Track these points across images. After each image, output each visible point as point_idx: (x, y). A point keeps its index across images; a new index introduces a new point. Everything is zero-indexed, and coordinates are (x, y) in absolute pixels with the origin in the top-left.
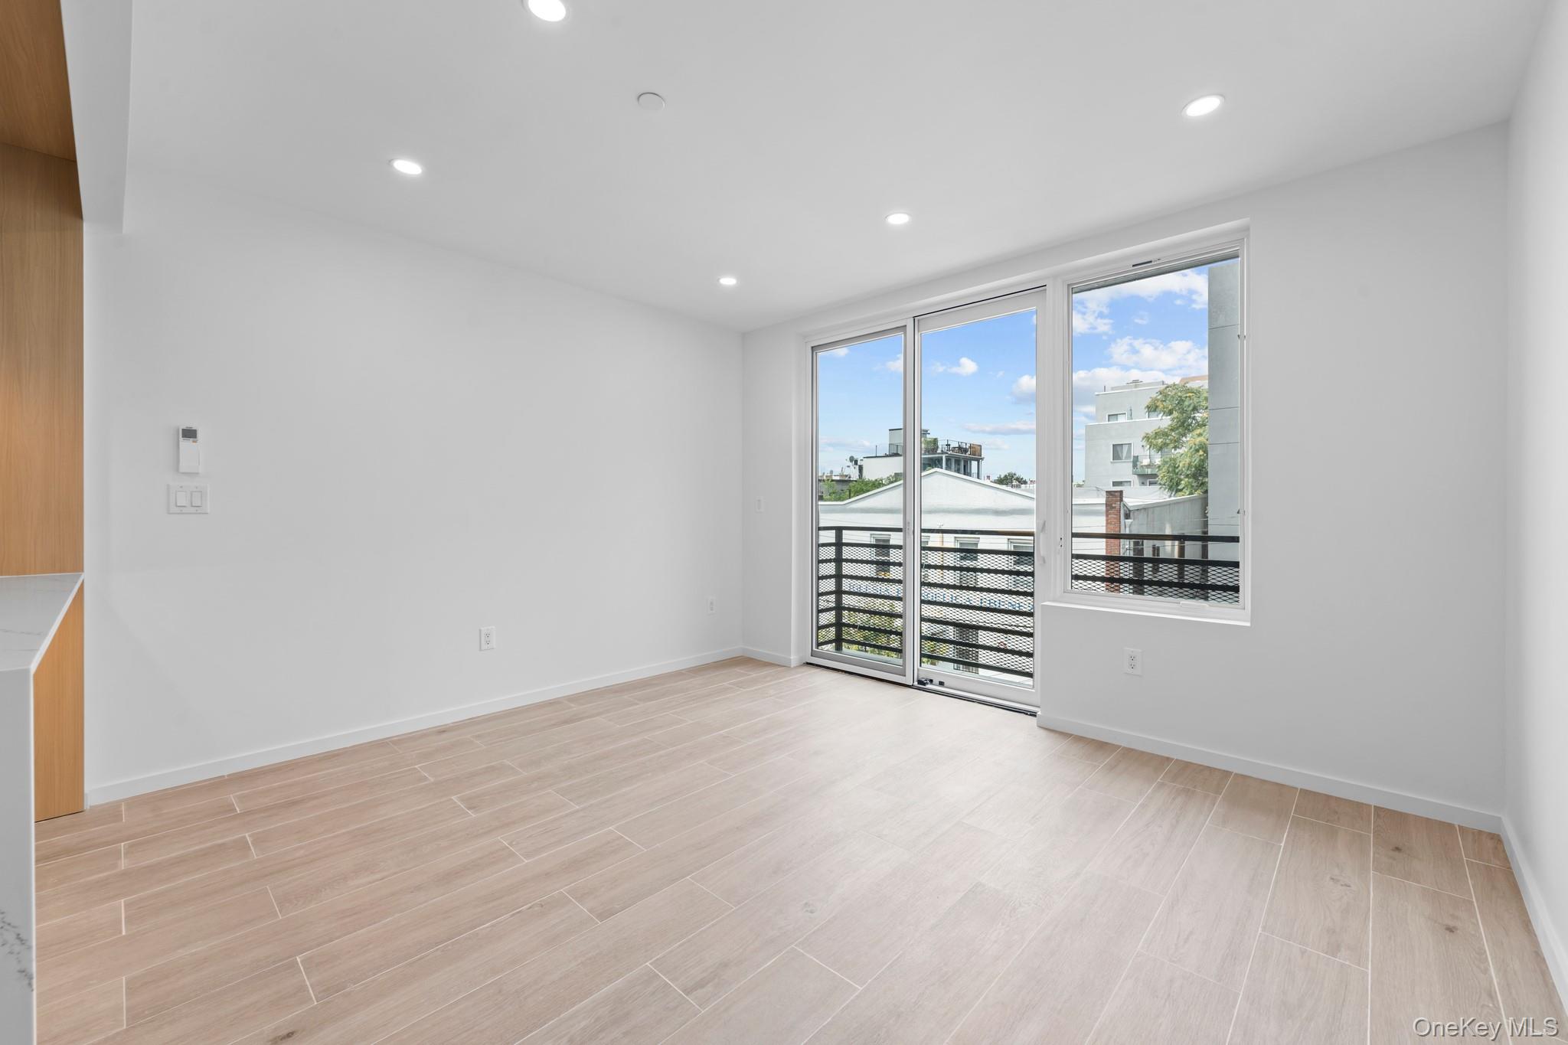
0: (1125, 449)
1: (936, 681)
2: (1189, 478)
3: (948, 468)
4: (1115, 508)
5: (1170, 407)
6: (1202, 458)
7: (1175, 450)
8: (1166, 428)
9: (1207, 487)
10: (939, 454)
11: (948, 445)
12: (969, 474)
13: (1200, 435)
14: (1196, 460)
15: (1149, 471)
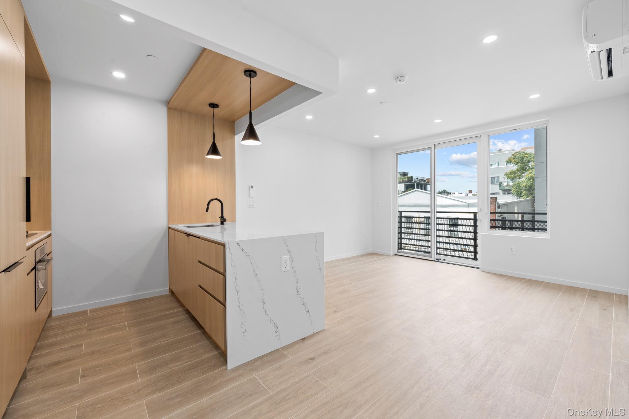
0: (496, 179)
1: (443, 259)
2: (526, 191)
3: (417, 188)
4: (493, 204)
5: (517, 161)
6: (532, 182)
7: (519, 179)
8: (515, 170)
9: (534, 195)
10: (413, 182)
11: (417, 179)
12: (427, 190)
13: (531, 173)
14: (529, 184)
15: (507, 188)
